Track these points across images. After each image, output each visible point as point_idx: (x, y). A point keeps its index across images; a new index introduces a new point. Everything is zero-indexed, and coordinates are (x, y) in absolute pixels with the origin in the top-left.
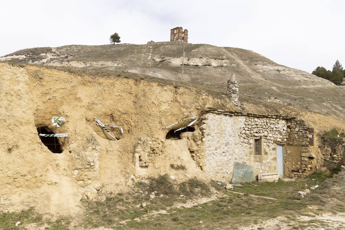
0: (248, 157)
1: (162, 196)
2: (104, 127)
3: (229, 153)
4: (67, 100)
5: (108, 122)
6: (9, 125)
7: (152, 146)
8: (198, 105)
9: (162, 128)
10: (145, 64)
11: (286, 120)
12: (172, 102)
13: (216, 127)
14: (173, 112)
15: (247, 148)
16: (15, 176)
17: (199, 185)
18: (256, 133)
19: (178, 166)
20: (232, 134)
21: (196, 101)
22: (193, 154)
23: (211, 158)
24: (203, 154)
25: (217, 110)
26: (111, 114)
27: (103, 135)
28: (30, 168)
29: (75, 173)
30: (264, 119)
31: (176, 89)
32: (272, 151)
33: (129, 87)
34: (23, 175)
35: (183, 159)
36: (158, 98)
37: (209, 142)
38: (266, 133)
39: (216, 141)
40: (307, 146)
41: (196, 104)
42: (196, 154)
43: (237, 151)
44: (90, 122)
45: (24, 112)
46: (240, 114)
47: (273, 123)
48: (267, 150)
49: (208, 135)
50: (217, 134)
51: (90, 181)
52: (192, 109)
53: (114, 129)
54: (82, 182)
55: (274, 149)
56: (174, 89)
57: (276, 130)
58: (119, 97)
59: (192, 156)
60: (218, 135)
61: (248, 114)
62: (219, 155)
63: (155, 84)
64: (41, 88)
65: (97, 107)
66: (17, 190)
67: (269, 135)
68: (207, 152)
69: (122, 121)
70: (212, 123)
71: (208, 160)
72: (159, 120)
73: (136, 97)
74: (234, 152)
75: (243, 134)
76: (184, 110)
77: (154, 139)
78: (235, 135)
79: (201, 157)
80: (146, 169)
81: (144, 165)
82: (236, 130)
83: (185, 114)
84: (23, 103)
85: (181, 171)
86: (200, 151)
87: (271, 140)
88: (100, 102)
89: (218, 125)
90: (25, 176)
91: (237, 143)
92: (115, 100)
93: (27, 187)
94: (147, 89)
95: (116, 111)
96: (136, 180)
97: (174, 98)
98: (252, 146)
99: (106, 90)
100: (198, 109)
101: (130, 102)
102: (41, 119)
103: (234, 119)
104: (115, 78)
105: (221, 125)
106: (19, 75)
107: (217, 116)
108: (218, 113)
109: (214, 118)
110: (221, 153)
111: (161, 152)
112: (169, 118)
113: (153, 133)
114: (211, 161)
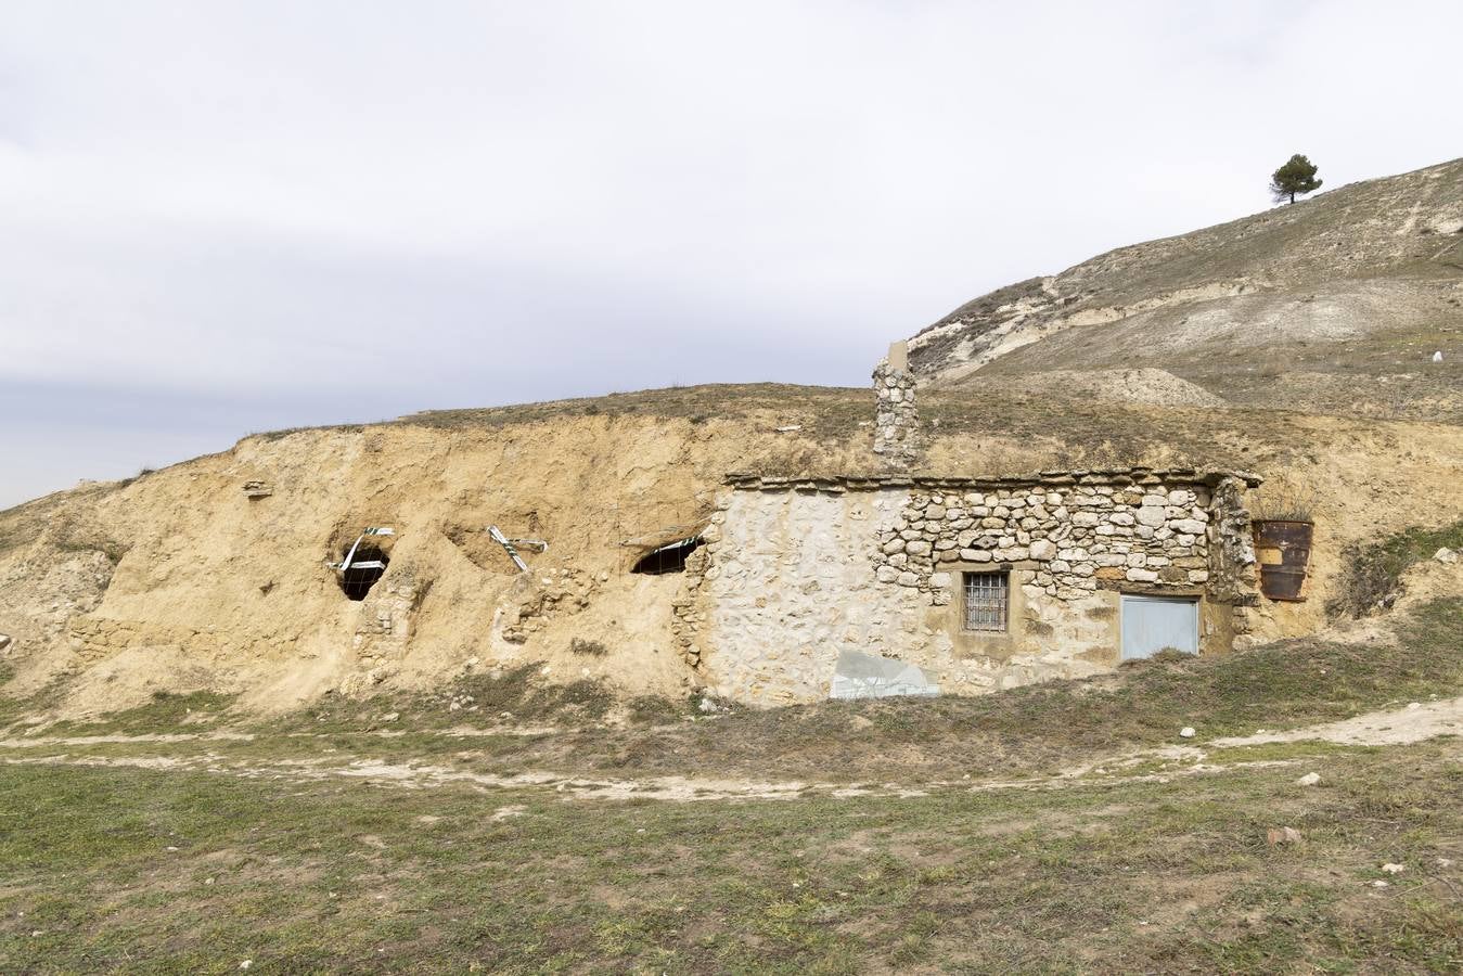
0: (919, 638)
1: (473, 708)
2: (505, 545)
3: (819, 617)
4: (415, 490)
5: (523, 533)
6: (279, 547)
7: (551, 590)
9: (617, 542)
11: (1199, 489)
12: (671, 467)
13: (758, 534)
14: (665, 496)
15: (911, 604)
17: (591, 698)
18: (972, 546)
20: (835, 555)
22: (673, 617)
23: (738, 630)
24: (704, 616)
25: (758, 479)
26: (531, 511)
28: (280, 624)
29: (356, 642)
30: (1026, 493)
31: (694, 427)
32: (1086, 623)
33: (589, 438)
34: (266, 635)
35: (626, 626)
36: (634, 459)
37: (728, 581)
38: (1038, 549)
39: (761, 578)
40: (1249, 600)
43: (853, 612)
46: (876, 485)
47: (1098, 506)
48: (1049, 613)
49: (727, 558)
50: (763, 557)
55: (1097, 613)
56: (690, 426)
57: (1117, 535)
58: (554, 467)
60: (771, 558)
61: (917, 481)
62: (770, 622)
65: (491, 497)
67: (1065, 555)
68: (724, 611)
69: (550, 528)
70: (744, 521)
71: (725, 637)
72: (614, 521)
74: (843, 617)
75: (888, 556)
77: (565, 572)
78: (849, 559)
79: (695, 627)
80: (521, 647)
81: (509, 635)
82: (856, 542)
83: (699, 497)
85: (590, 658)
86: (695, 607)
87: (1078, 575)
89: (771, 526)
90: (268, 637)
91: (857, 585)
92: (541, 477)
94: (623, 437)
95: (542, 503)
97: (682, 454)
98: (943, 597)
99: (526, 454)
101: (573, 478)
103: (849, 500)
104: (561, 419)
105: (781, 525)
106: (348, 450)
107: (769, 498)
108: (764, 487)
109: (753, 503)
110: (781, 617)
111: (577, 607)
112: (654, 513)
113: (569, 557)
114: (738, 642)
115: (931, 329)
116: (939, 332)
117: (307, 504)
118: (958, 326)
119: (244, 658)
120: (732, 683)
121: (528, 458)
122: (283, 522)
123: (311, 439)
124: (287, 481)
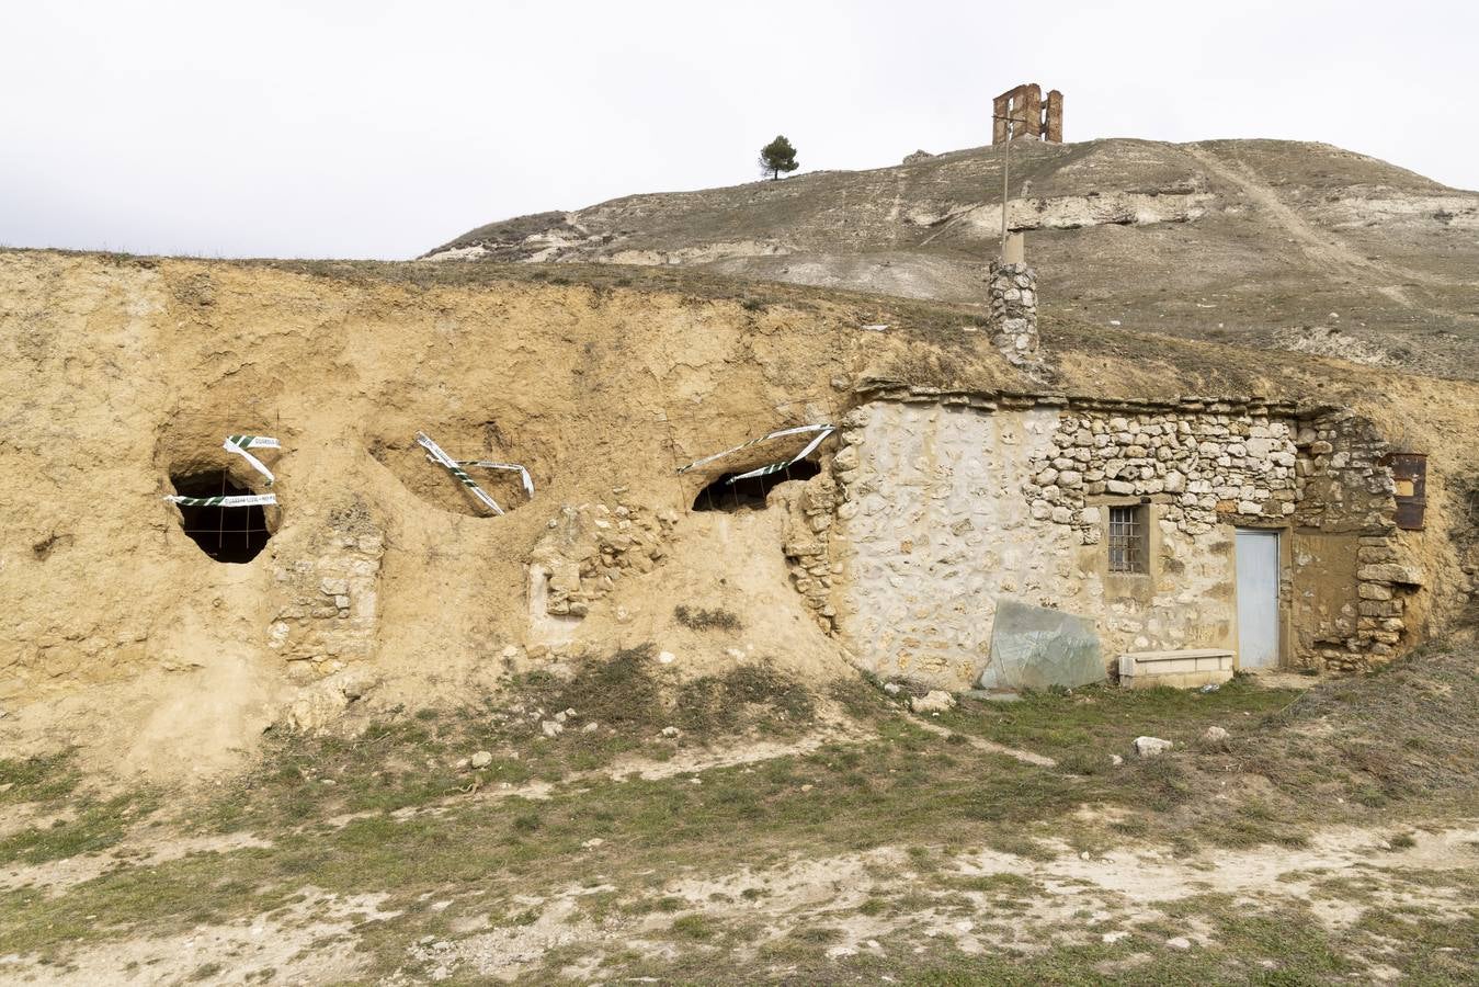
0: (1072, 583)
1: (592, 726)
2: (454, 470)
3: (973, 563)
4: (300, 377)
5: (477, 452)
6: (51, 466)
7: (610, 537)
8: (840, 371)
9: (674, 467)
10: (873, 239)
11: (1292, 422)
12: (729, 367)
13: (903, 460)
14: (729, 406)
15: (1065, 544)
16: (45, 640)
17: (772, 691)
18: (1118, 478)
19: (704, 615)
20: (989, 487)
21: (834, 356)
22: (797, 570)
23: (881, 583)
24: (839, 567)
25: (905, 388)
26: (487, 419)
27: (457, 499)
28: (101, 612)
29: (276, 635)
30: (1162, 419)
31: (750, 314)
32: (1209, 559)
33: (567, 318)
34: (71, 635)
35: (741, 586)
36: (668, 351)
37: (868, 521)
38: (1174, 480)
39: (907, 515)
40: (1387, 532)
41: (836, 369)
42: (808, 569)
43: (1010, 555)
44: (397, 452)
45: (118, 420)
46: (1031, 403)
47: (1217, 437)
48: (1181, 550)
49: (866, 490)
50: (909, 488)
51: (336, 664)
52: (812, 391)
53: (501, 475)
54: (305, 665)
55: (1219, 548)
56: (745, 312)
57: (1234, 467)
58: (521, 357)
59: (794, 577)
60: (918, 490)
61: (1072, 400)
62: (918, 572)
63: (668, 301)
64: (201, 337)
65: (426, 395)
66: (52, 686)
67: (1193, 487)
68: (863, 559)
69: (528, 445)
70: (886, 442)
71: (866, 593)
72: (663, 437)
73: (588, 351)
74: (1000, 562)
75: (1043, 486)
76: (778, 394)
77: (624, 511)
78: (1002, 492)
79: (829, 582)
80: (579, 624)
81: (564, 607)
82: (1009, 471)
83: (781, 409)
84: (121, 390)
85: (718, 634)
86: (825, 555)
87: (1204, 509)
88: (442, 378)
89: (917, 449)
90: (79, 638)
91: (1012, 523)
92: (502, 370)
93: (91, 677)
94: (633, 320)
95: (508, 408)
96: (524, 666)
97: (741, 350)
98: (1094, 534)
99: (470, 332)
100: (836, 388)
101: (562, 374)
102: (196, 443)
103: (1000, 421)
104: (512, 286)
105: (929, 449)
106: (132, 296)
107: (913, 414)
108: (911, 399)
109: (896, 420)
110: (929, 566)
111: (649, 561)
112: (714, 428)
113: (624, 488)
114: (881, 598)
115: (445, 249)
116: (455, 253)
117: (81, 387)
118: (480, 250)
119: (18, 683)
120: (875, 652)
121: (471, 338)
122: (39, 419)
123: (45, 269)
124: (22, 343)
